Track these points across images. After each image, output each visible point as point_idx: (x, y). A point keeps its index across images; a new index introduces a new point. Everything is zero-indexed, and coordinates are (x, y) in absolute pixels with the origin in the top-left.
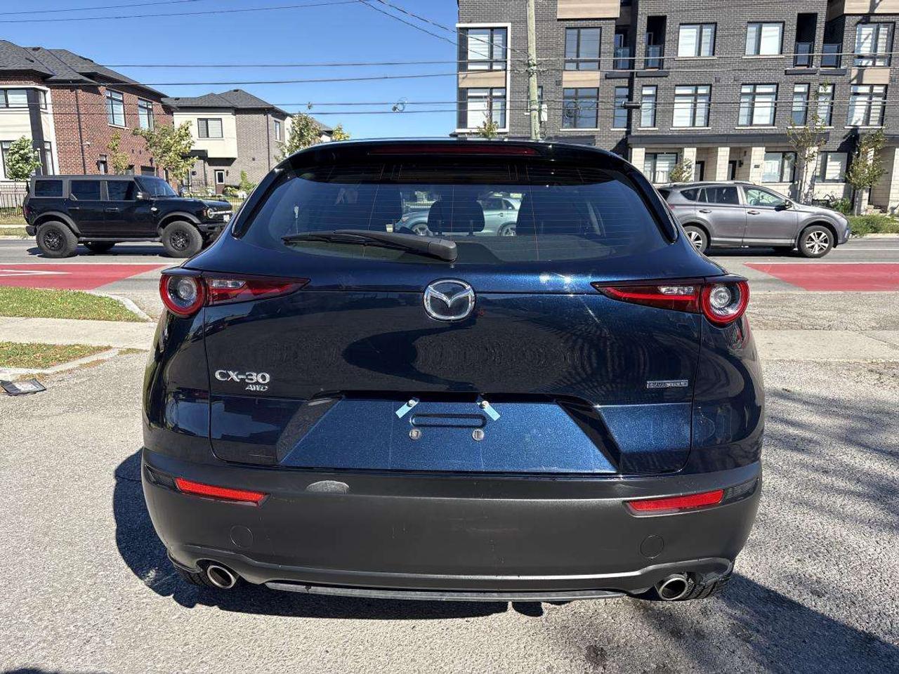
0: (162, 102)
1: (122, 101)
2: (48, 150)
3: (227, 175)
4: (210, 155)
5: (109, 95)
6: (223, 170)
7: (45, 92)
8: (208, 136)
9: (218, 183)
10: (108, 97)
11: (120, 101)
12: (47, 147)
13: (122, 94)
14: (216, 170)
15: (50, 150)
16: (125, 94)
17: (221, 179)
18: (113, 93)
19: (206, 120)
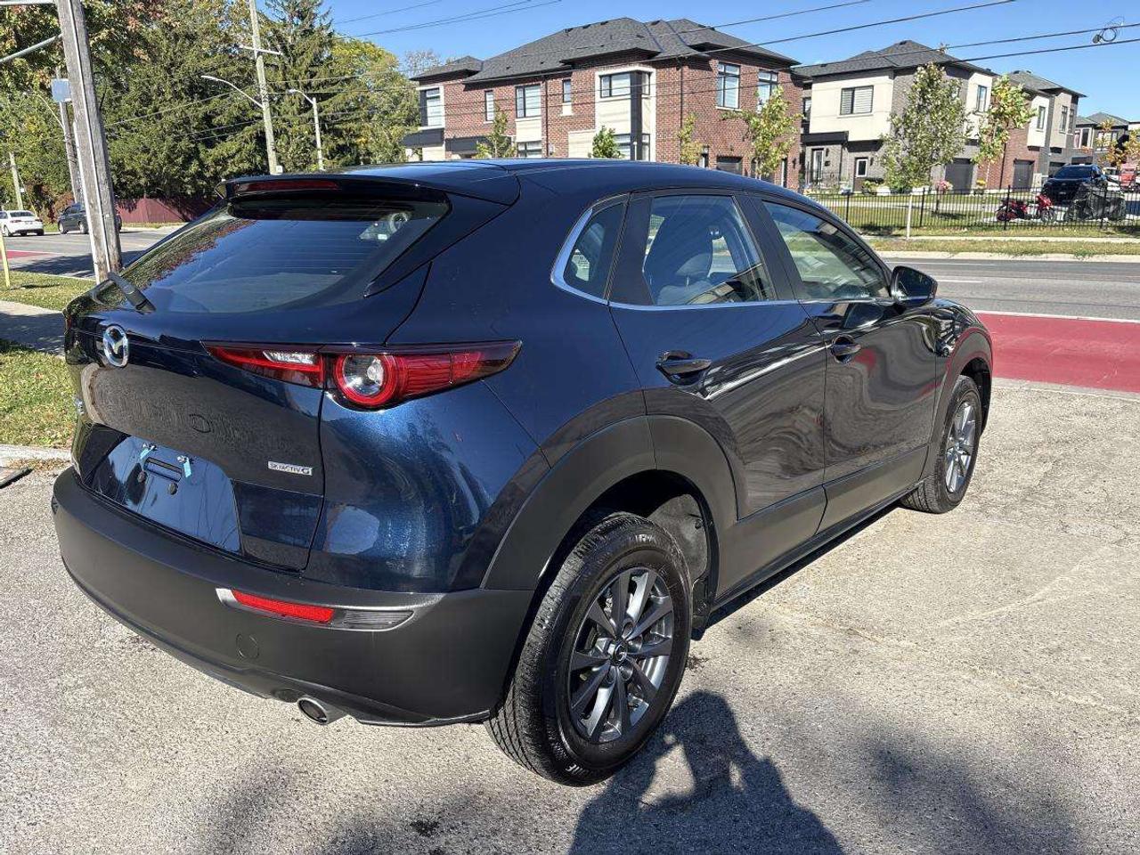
0: (790, 71)
1: (738, 76)
2: (646, 144)
3: (871, 164)
4: (851, 138)
5: (723, 71)
6: (866, 158)
7: (650, 74)
8: (852, 112)
9: (857, 176)
10: (720, 73)
11: (735, 76)
12: (645, 140)
13: (739, 66)
14: (857, 158)
15: (649, 144)
16: (743, 66)
17: (862, 171)
18: (727, 67)
19: (853, 89)
